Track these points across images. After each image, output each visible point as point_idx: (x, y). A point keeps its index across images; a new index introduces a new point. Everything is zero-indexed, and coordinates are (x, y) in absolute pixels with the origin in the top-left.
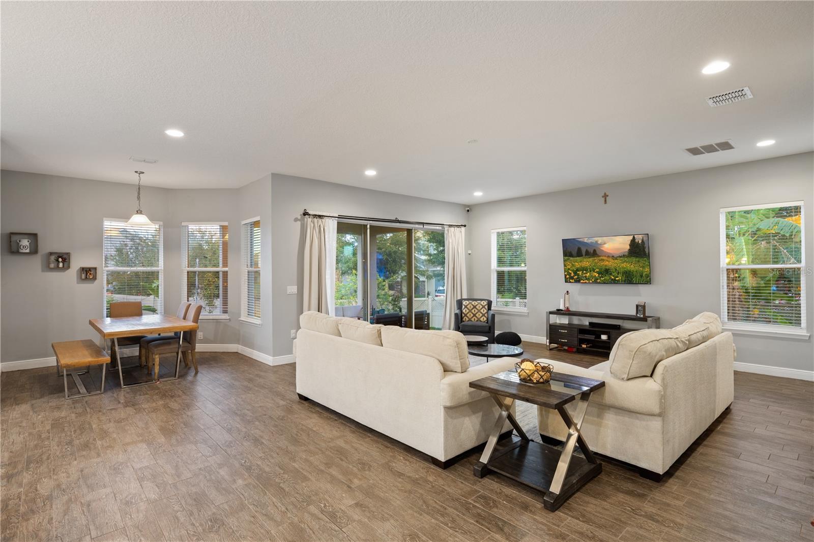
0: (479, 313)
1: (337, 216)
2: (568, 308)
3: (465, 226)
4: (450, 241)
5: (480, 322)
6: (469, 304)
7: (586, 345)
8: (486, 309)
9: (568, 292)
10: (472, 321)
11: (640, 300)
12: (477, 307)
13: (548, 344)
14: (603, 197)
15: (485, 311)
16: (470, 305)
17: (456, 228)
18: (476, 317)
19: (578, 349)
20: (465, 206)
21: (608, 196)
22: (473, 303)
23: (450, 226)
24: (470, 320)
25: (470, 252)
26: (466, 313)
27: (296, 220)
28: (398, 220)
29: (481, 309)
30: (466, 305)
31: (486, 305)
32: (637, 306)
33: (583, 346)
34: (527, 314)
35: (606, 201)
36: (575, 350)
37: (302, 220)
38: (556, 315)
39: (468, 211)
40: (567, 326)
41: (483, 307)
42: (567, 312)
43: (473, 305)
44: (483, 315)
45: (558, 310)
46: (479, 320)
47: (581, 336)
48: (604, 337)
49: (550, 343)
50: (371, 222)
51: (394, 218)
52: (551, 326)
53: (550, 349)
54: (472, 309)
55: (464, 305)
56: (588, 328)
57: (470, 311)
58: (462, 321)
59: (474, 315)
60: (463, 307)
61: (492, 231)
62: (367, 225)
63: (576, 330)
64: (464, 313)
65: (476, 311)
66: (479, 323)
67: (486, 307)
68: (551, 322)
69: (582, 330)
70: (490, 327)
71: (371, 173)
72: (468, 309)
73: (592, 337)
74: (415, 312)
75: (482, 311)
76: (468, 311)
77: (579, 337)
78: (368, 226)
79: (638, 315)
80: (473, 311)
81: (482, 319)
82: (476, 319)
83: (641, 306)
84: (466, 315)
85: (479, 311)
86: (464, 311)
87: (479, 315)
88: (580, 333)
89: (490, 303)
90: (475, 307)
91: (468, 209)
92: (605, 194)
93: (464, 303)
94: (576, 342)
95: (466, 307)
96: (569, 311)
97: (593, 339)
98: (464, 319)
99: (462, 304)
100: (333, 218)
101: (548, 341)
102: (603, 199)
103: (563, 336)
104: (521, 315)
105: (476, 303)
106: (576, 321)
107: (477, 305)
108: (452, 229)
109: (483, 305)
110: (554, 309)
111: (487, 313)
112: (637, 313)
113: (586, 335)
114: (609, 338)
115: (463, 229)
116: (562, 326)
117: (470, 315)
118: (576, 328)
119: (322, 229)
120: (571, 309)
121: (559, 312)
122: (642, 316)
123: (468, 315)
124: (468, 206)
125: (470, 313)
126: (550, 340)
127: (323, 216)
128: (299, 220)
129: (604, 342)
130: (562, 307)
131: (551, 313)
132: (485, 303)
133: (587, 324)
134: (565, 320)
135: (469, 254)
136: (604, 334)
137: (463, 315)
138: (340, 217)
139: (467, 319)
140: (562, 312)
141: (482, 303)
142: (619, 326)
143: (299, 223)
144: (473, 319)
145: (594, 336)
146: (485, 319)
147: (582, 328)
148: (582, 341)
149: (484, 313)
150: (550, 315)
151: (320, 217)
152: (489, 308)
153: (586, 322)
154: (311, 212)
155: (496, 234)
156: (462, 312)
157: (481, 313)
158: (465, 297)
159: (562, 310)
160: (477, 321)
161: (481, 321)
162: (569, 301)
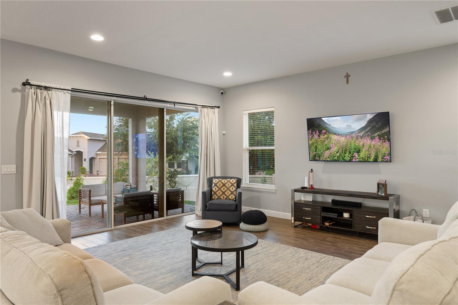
0: (228, 191)
1: (71, 89)
2: (312, 186)
3: (219, 107)
4: (203, 121)
5: (228, 200)
6: (218, 182)
7: (329, 223)
8: (234, 186)
9: (312, 170)
10: (221, 199)
11: (382, 178)
12: (226, 185)
13: (293, 221)
14: (345, 77)
15: (234, 189)
16: (220, 183)
17: (209, 109)
18: (225, 195)
19: (321, 226)
20: (219, 89)
21: (350, 76)
22: (223, 181)
23: (203, 106)
24: (219, 198)
25: (224, 132)
26: (215, 191)
27: (15, 90)
28: (146, 98)
29: (231, 187)
30: (216, 183)
31: (234, 183)
32: (378, 184)
33: (326, 224)
34: (275, 191)
35: (348, 81)
36: (318, 227)
37: (23, 91)
38: (301, 193)
39: (222, 93)
40: (311, 204)
41: (232, 185)
42: (311, 190)
43: (222, 183)
44: (232, 193)
45: (303, 188)
46: (227, 198)
47: (325, 214)
48: (346, 215)
49: (295, 220)
50: (115, 98)
51: (142, 96)
52: (295, 203)
53: (295, 227)
54: (222, 187)
55: (214, 183)
56: (330, 206)
57: (220, 189)
58: (211, 199)
59: (224, 193)
60: (213, 185)
61: (244, 112)
62: (111, 101)
63: (319, 208)
64: (213, 191)
65: (226, 189)
66: (227, 202)
67: (235, 185)
68: (296, 199)
69: (325, 209)
70: (237, 206)
71: (97, 38)
72: (217, 186)
73: (334, 215)
74: (167, 191)
75: (231, 189)
76: (217, 189)
77: (322, 215)
78: (112, 103)
79: (379, 194)
80: (222, 189)
81: (230, 197)
82: (225, 197)
83: (382, 184)
84: (215, 193)
85: (228, 189)
86: (214, 189)
87: (228, 193)
88: (323, 212)
89: (239, 182)
90: (224, 185)
91: (222, 91)
92: (347, 74)
93: (214, 181)
94: (319, 220)
95: (216, 185)
96: (313, 188)
97: (336, 217)
98: (213, 197)
99: (212, 181)
100: (64, 91)
101: (293, 218)
102: (345, 79)
103: (307, 214)
104: (269, 192)
105: (226, 181)
106: (319, 198)
107: (226, 183)
108: (206, 110)
109: (233, 183)
110: (299, 187)
111: (236, 190)
112: (378, 191)
113: (328, 213)
114: (351, 216)
115: (217, 110)
116: (306, 204)
117: (219, 193)
118: (319, 206)
119: (48, 102)
120: (315, 187)
121: (303, 190)
122: (383, 194)
123: (217, 193)
124: (223, 89)
125: (219, 191)
126: (295, 217)
127: (49, 87)
128: (19, 91)
129: (346, 220)
130: (306, 185)
131: (296, 191)
132: (234, 181)
133: (330, 201)
134: (309, 198)
135: (224, 134)
136: (346, 211)
137: (213, 193)
138: (73, 90)
139: (217, 197)
140: (306, 190)
141: (231, 181)
142: (361, 203)
143: (19, 94)
144: (222, 197)
145: (337, 215)
146: (234, 197)
147: (324, 206)
148: (325, 219)
149: (232, 191)
150: (295, 193)
151: (46, 88)
152: (238, 186)
153: (329, 199)
154: (32, 82)
155: (248, 115)
156: (211, 190)
157: (230, 191)
158: (218, 174)
159: (306, 188)
160: (226, 199)
161: (230, 199)
162: (313, 179)
